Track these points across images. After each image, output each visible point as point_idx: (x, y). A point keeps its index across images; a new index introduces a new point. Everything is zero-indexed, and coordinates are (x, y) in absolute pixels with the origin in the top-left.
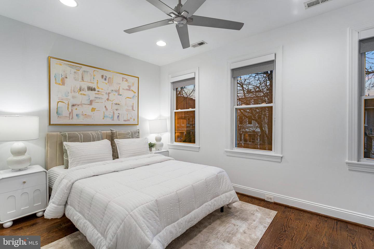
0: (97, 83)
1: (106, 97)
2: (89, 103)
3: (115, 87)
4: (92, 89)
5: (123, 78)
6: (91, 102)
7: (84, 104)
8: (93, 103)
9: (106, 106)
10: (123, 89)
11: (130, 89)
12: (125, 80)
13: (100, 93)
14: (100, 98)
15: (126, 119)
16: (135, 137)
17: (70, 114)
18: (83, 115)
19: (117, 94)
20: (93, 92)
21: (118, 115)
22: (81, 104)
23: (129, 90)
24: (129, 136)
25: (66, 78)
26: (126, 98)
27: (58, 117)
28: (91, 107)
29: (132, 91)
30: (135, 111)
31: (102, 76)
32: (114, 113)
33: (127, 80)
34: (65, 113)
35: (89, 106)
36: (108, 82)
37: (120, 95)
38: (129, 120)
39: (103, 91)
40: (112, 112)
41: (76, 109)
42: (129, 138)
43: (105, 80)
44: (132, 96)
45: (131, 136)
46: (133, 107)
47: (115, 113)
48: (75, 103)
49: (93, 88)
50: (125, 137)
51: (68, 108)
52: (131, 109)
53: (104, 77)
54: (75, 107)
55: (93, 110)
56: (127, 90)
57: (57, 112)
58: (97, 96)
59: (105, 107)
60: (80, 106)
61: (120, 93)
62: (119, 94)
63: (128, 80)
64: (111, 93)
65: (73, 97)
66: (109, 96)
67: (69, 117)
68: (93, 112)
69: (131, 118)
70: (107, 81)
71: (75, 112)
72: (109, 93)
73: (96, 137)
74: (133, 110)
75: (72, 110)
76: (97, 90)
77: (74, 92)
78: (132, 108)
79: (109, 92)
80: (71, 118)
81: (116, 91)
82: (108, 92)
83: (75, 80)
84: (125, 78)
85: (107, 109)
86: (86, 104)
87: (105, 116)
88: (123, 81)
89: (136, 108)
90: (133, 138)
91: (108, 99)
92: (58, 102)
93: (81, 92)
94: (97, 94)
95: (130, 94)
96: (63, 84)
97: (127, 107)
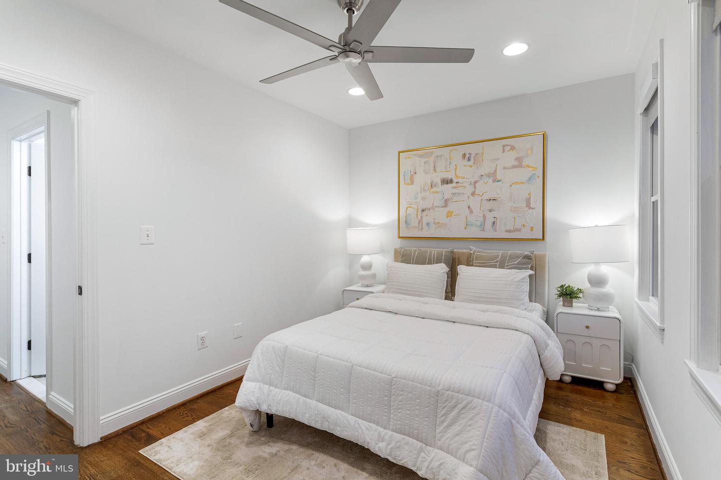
0: (456, 169)
1: (471, 189)
2: (443, 205)
3: (487, 168)
4: (447, 182)
5: (504, 146)
6: (446, 202)
7: (437, 207)
8: (449, 204)
9: (471, 206)
10: (504, 168)
11: (520, 164)
12: (509, 147)
13: (460, 185)
14: (459, 194)
15: (512, 229)
16: (507, 266)
17: (419, 223)
18: (434, 223)
19: (490, 180)
20: (450, 185)
21: (493, 220)
22: (433, 208)
23: (520, 166)
24: (495, 262)
25: (416, 173)
26: (511, 186)
27: (407, 227)
28: (446, 210)
29: (528, 166)
30: (534, 209)
31: (464, 155)
32: (484, 217)
33: (513, 148)
34: (414, 222)
35: (442, 208)
36: (474, 163)
37: (498, 181)
38: (520, 231)
39: (465, 180)
40: (481, 215)
41: (427, 215)
42: (495, 266)
43: (469, 160)
44: (527, 178)
45: (498, 264)
46: (528, 201)
47: (487, 217)
48: (424, 207)
49: (449, 180)
50: (484, 263)
51: (417, 214)
52: (524, 205)
53: (467, 156)
54: (425, 213)
55: (449, 214)
56: (514, 167)
57: (406, 222)
58: (455, 191)
59: (469, 207)
60: (432, 211)
61: (498, 178)
62: (496, 181)
63: (515, 146)
64: (478, 181)
65: (423, 199)
66: (475, 188)
67: (418, 227)
68: (449, 218)
69: (524, 226)
70: (471, 163)
71: (425, 221)
72: (476, 182)
73: (434, 258)
74: (530, 208)
75: (421, 217)
76: (455, 180)
77: (424, 190)
78: (526, 203)
79: (476, 180)
80: (420, 228)
81: (489, 176)
82: (473, 181)
83: (426, 173)
84: (508, 145)
85: (471, 212)
86: (439, 207)
87: (469, 223)
88: (504, 151)
89: (536, 203)
90: (502, 266)
91: (473, 194)
92: (407, 208)
93: (432, 190)
94: (455, 187)
95: (522, 175)
96: (412, 183)
97: (514, 202)
